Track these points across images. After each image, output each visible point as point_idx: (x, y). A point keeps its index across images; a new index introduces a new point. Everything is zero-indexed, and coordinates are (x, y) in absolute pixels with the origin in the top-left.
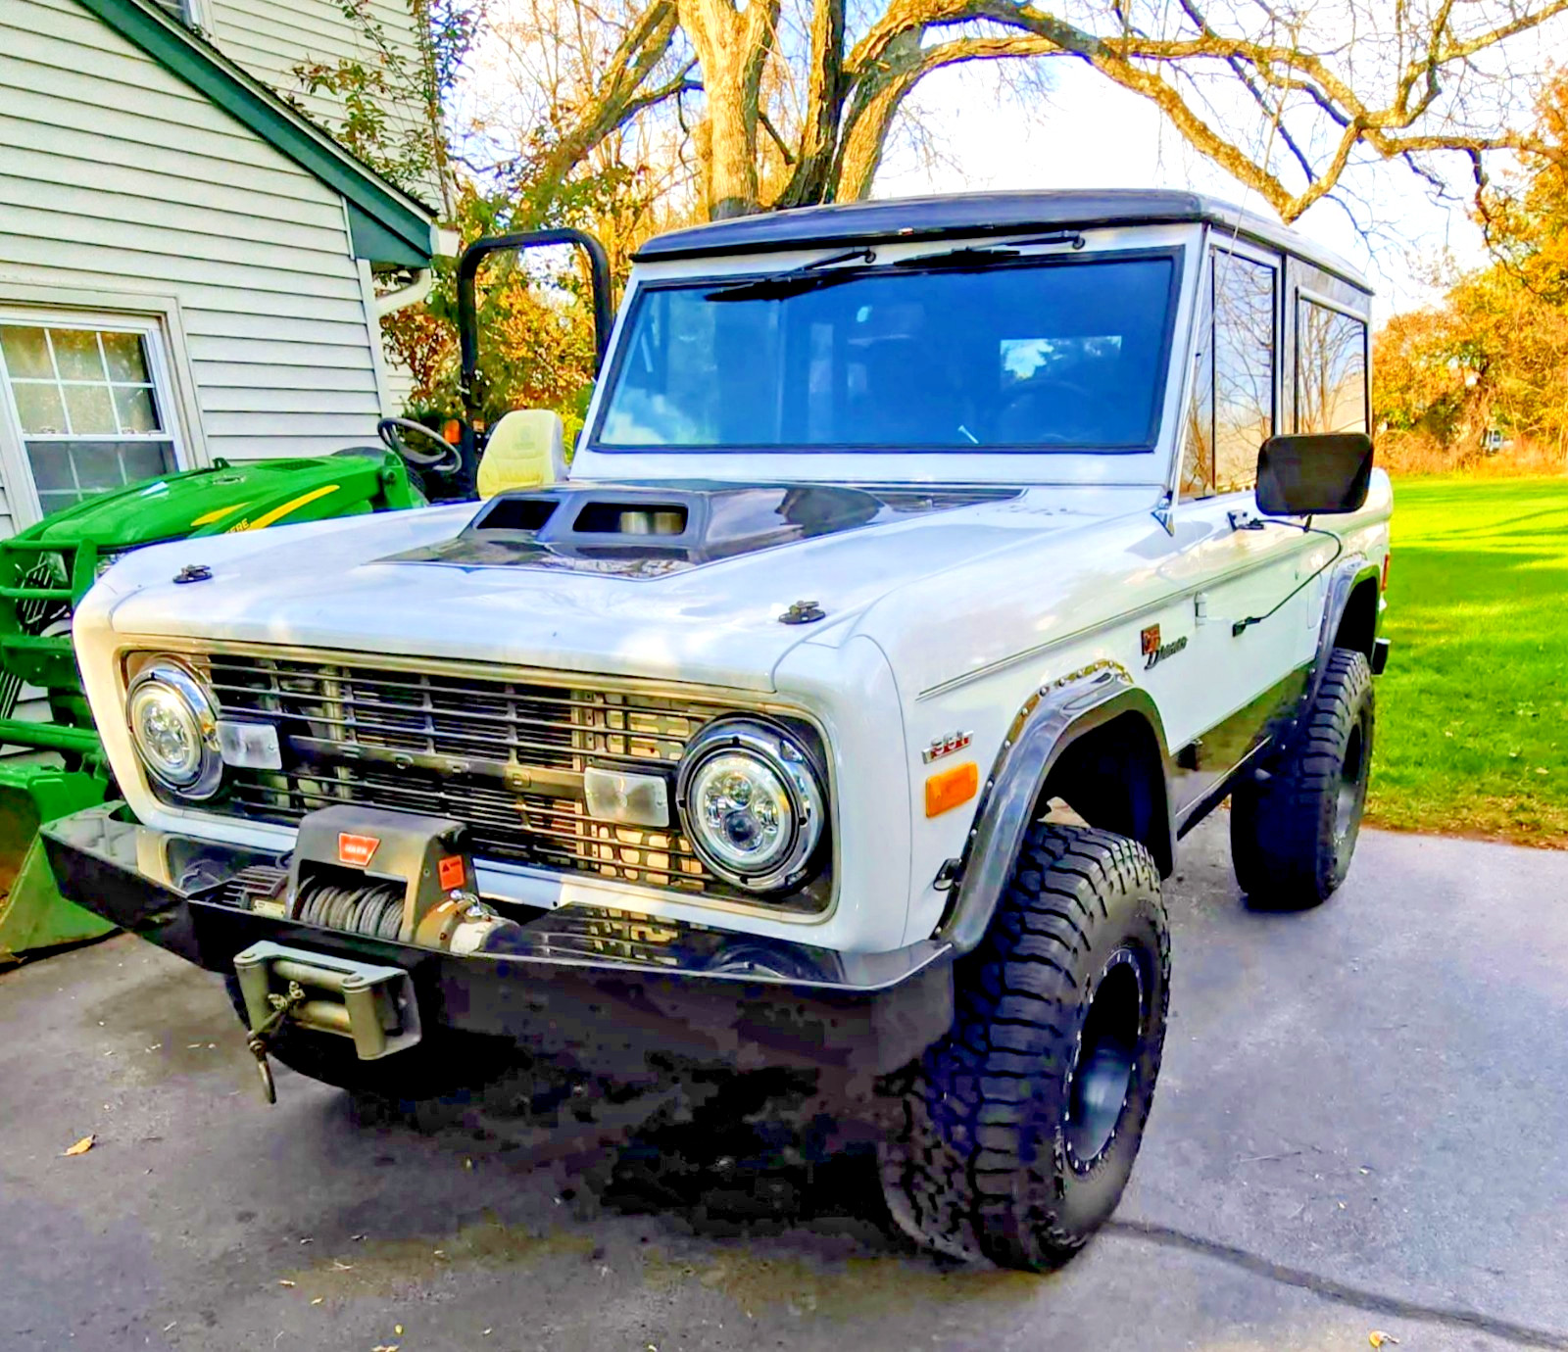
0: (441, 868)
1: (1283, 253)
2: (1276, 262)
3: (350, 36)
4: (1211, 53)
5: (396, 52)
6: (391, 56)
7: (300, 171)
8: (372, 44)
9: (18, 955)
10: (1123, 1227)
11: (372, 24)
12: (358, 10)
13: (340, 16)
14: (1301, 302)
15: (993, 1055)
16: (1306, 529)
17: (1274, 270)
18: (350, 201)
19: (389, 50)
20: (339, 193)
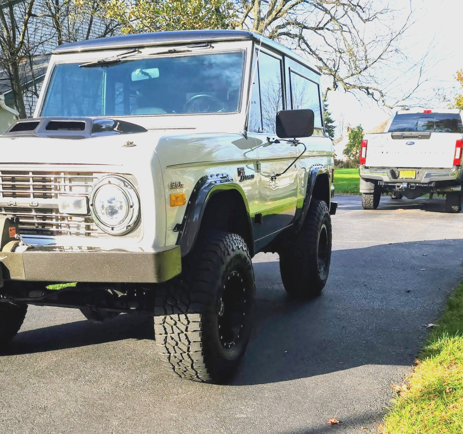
0: (9, 230)
1: (283, 55)
2: (281, 58)
14: (291, 73)
17: (280, 60)
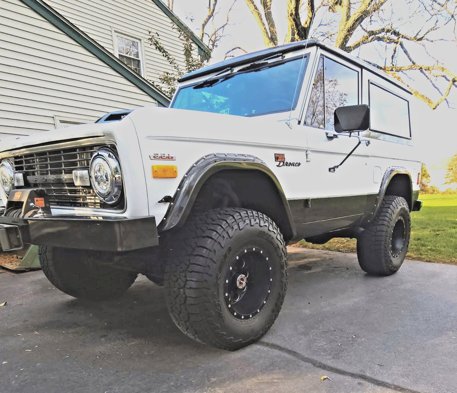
0: (35, 201)
1: (361, 67)
3: (170, 68)
4: (414, 68)
5: (182, 72)
6: (180, 73)
7: (147, 94)
8: (176, 70)
9: (27, 269)
10: (263, 344)
11: (176, 65)
12: (173, 62)
13: (169, 63)
14: (370, 84)
15: (191, 266)
16: (350, 136)
17: (358, 72)
18: (158, 102)
19: (180, 71)
20: (156, 100)
